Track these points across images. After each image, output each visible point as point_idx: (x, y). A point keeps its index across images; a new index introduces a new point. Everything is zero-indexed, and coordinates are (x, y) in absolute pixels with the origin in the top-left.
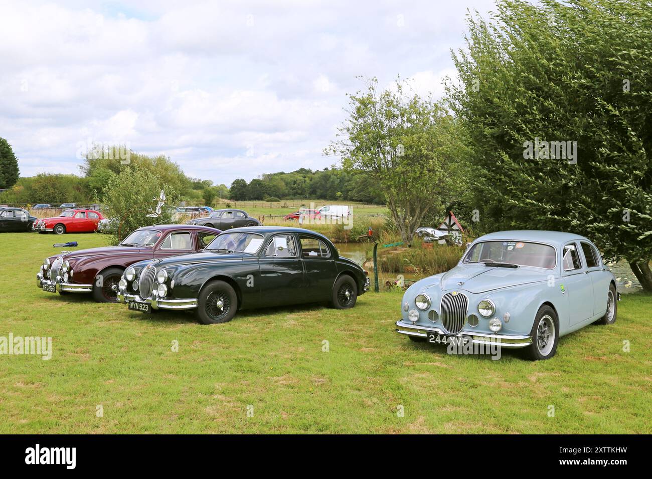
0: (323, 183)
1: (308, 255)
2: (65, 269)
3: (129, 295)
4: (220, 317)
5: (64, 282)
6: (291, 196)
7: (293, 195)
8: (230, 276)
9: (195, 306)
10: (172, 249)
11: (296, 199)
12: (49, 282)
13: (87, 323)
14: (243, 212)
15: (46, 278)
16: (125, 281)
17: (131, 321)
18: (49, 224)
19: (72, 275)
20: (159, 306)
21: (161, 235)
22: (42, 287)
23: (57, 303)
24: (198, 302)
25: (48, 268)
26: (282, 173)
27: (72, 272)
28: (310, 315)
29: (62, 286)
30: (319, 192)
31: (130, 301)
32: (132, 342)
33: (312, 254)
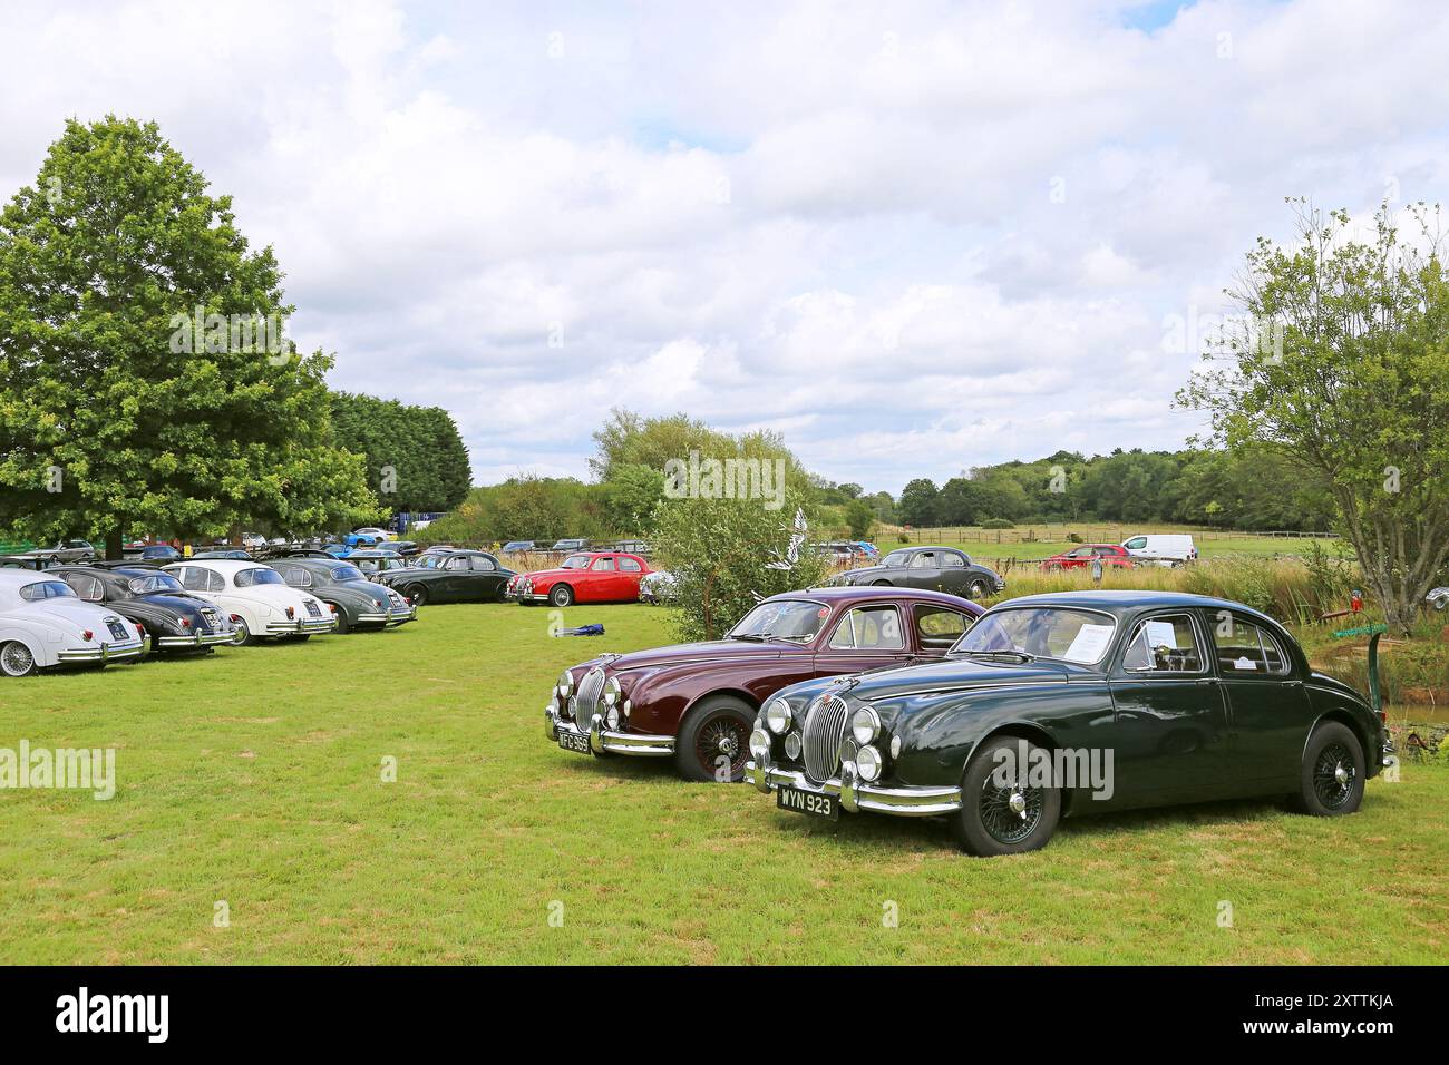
0: (1112, 483)
1: (1233, 665)
2: (610, 698)
3: (775, 771)
4: (1019, 837)
5: (609, 729)
6: (1038, 515)
7: (1042, 512)
8: (1033, 722)
9: (954, 806)
10: (856, 648)
11: (1051, 521)
12: (573, 728)
13: (679, 842)
14: (959, 554)
15: (565, 717)
16: (764, 733)
17: (785, 838)
18: (540, 584)
19: (627, 712)
20: (861, 804)
21: (827, 614)
22: (557, 739)
23: (596, 780)
24: (963, 796)
25: (569, 693)
26: (1017, 464)
27: (627, 704)
28: (1252, 833)
29: (603, 738)
30: (1102, 505)
31: (781, 787)
32: (811, 907)
33: (1244, 664)
